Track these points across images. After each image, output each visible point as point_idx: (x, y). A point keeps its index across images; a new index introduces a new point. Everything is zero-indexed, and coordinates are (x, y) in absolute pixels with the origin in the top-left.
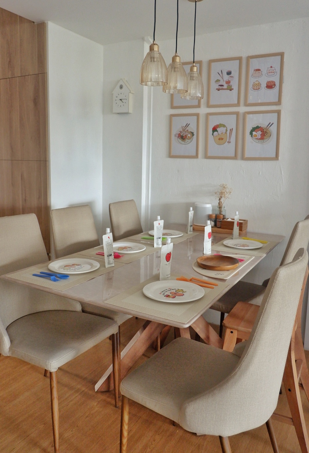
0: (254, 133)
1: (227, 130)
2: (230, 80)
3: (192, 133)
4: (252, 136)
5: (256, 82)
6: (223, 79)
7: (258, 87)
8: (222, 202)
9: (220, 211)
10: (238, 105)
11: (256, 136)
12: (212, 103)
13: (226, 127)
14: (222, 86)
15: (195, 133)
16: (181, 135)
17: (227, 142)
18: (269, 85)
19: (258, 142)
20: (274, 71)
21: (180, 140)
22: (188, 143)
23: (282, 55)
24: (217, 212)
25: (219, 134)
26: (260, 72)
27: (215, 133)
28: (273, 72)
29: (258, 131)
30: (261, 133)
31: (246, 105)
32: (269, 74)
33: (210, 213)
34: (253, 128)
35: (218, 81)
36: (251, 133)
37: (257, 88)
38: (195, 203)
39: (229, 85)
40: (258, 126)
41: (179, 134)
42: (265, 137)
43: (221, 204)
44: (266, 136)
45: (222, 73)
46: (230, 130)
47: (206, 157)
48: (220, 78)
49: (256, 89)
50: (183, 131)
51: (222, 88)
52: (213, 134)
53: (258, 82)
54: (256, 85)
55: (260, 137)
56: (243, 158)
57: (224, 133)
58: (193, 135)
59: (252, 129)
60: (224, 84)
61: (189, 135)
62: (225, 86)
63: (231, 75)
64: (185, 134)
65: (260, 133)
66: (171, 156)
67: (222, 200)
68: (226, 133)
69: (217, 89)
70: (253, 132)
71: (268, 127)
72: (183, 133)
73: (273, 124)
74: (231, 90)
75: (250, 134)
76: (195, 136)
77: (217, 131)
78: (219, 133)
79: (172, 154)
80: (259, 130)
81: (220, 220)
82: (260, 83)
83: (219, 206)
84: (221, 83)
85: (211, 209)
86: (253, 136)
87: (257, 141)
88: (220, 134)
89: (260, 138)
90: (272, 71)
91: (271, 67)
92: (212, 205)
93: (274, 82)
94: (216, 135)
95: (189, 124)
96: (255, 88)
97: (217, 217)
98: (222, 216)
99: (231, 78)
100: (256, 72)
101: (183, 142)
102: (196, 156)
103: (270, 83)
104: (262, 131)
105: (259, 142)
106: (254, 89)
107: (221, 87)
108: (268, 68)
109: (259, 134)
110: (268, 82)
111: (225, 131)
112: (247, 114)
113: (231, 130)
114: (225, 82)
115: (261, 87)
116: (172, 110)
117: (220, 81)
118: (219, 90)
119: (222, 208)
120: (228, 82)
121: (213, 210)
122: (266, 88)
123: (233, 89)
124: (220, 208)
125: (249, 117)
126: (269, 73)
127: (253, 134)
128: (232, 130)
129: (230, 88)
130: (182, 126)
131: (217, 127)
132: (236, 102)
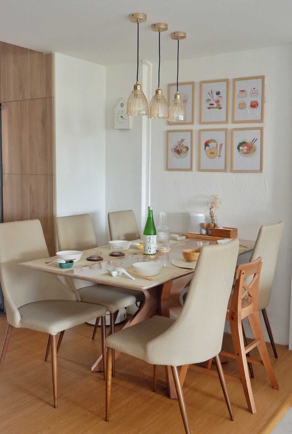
0: (241, 148)
1: (217, 145)
2: (219, 99)
3: (187, 148)
4: (239, 151)
5: (241, 102)
6: (213, 98)
7: (243, 106)
8: (212, 212)
9: (213, 220)
10: (226, 122)
11: (242, 150)
12: (203, 120)
13: (217, 142)
14: (212, 105)
15: (189, 148)
17: (218, 156)
18: (253, 104)
19: (244, 156)
20: (257, 92)
21: (176, 155)
22: (183, 157)
23: (263, 78)
24: (210, 221)
25: (210, 149)
26: (245, 92)
27: (207, 148)
28: (256, 93)
29: (245, 146)
30: (247, 148)
31: (234, 122)
32: (252, 95)
33: (203, 221)
34: (240, 143)
35: (208, 100)
36: (238, 148)
37: (243, 107)
38: (189, 213)
39: (219, 104)
40: (244, 142)
41: (175, 149)
42: (250, 152)
43: (212, 213)
44: (252, 150)
45: (212, 93)
46: (220, 145)
47: (200, 170)
48: (210, 98)
50: (179, 145)
51: (212, 107)
52: (205, 149)
53: (243, 102)
54: (241, 104)
56: (232, 171)
57: (215, 148)
58: (188, 150)
59: (239, 144)
60: (214, 103)
61: (184, 150)
62: (215, 105)
63: (220, 95)
64: (181, 149)
65: (246, 147)
66: (168, 169)
67: (213, 210)
68: (216, 147)
69: (208, 108)
70: (239, 147)
71: (253, 143)
72: (178, 148)
73: (257, 139)
74: (220, 109)
75: (237, 149)
76: (189, 151)
78: (210, 148)
79: (169, 167)
81: (211, 229)
82: (245, 103)
83: (211, 215)
84: (211, 103)
85: (204, 218)
86: (240, 150)
87: (244, 155)
88: (211, 149)
89: (246, 152)
90: (255, 92)
91: (254, 89)
92: (204, 215)
93: (256, 102)
94: (208, 150)
95: (184, 140)
96: (241, 107)
97: (209, 225)
98: (213, 224)
99: (220, 98)
100: (242, 93)
101: (179, 156)
102: (191, 170)
103: (253, 102)
104: (247, 146)
105: (246, 156)
106: (240, 108)
108: (252, 89)
109: (245, 149)
110: (252, 102)
111: (215, 146)
112: (234, 131)
113: (221, 145)
114: (215, 102)
115: (246, 107)
116: (168, 126)
117: (210, 100)
119: (213, 217)
120: (217, 102)
121: (206, 219)
122: (250, 107)
123: (222, 108)
124: (212, 217)
125: (235, 133)
126: (252, 93)
127: (240, 149)
129: (219, 107)
130: (178, 141)
131: (209, 143)
132: (224, 119)
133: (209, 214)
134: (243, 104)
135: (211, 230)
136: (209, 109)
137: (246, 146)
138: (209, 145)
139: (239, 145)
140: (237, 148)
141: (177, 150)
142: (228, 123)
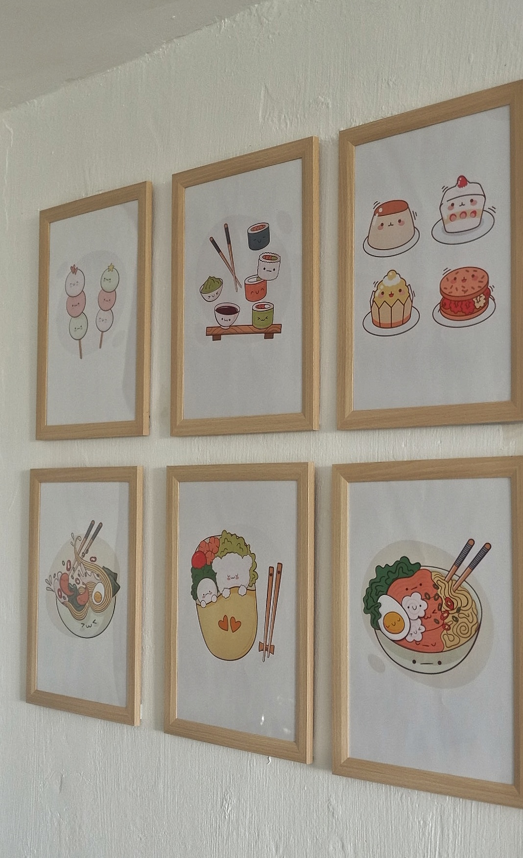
0: (387, 604)
1: (254, 576)
2: (263, 275)
3: (113, 577)
4: (376, 624)
5: (388, 283)
6: (232, 270)
7: (398, 307)
10: (303, 420)
11: (395, 623)
13: (253, 556)
14: (230, 310)
15: (122, 581)
16: (72, 582)
17: (256, 646)
18: (457, 292)
19: (409, 664)
20: (478, 207)
21: (65, 611)
22: (94, 630)
23: (512, 99)
25: (219, 596)
26: (404, 215)
27: (206, 585)
28: (474, 212)
29: (409, 592)
30: (424, 605)
31: (346, 420)
32: (450, 227)
34: (379, 569)
35: (212, 284)
36: (371, 606)
37: (397, 318)
39: (261, 307)
40: (405, 560)
41: (63, 579)
42: (447, 638)
44: (455, 628)
45: (229, 242)
46: (271, 575)
47: (169, 723)
48: (220, 271)
49: (392, 326)
50: (77, 559)
51: (228, 323)
52: (194, 593)
53: (397, 280)
54: (386, 297)
55: (416, 632)
57: (243, 591)
58: (116, 588)
59: (374, 575)
60: (239, 299)
61: (100, 588)
62: (245, 313)
63: (268, 249)
64: (86, 580)
65: (416, 604)
66: (32, 696)
68: (251, 589)
69: (209, 332)
70: (378, 595)
71: (460, 572)
72: (76, 576)
73: (486, 549)
74: (269, 335)
75: (367, 610)
76: (122, 594)
77: (213, 576)
78: (221, 590)
79: (36, 684)
80: (415, 589)
82: (409, 286)
84: (225, 298)
86: (381, 621)
87: (405, 657)
88: (226, 593)
89: (419, 638)
90: (469, 207)
91: (463, 181)
93: (479, 274)
94: (208, 599)
95: (100, 526)
96: (386, 320)
99: (269, 266)
100: (386, 219)
101: (77, 625)
102: (127, 714)
103: (460, 277)
104: (426, 597)
105: (417, 667)
106: (380, 325)
107: (225, 320)
108: (446, 189)
109: (414, 615)
110: (450, 277)
111: (245, 580)
112: (345, 481)
113: (275, 573)
114: (242, 291)
115: (414, 313)
116: (39, 446)
117: (219, 282)
118: (216, 334)
120: (257, 291)
122: (439, 316)
123: (278, 329)
125: (350, 494)
126: (452, 217)
127: (383, 611)
128: (279, 572)
129: (262, 325)
130: (76, 535)
131: (214, 554)
132: (292, 404)
134: (397, 295)
136: (217, 337)
137: (417, 596)
138: (215, 567)
139: (372, 582)
140: (366, 600)
141: (71, 590)
142: (310, 430)
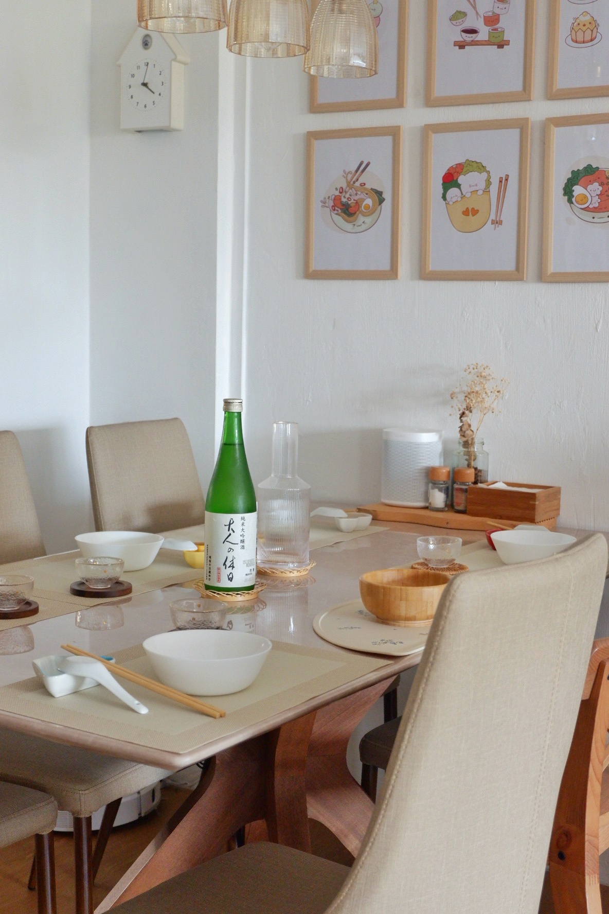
0: (578, 190)
1: (488, 183)
2: (497, 11)
3: (379, 194)
4: (570, 201)
5: (583, 19)
6: (475, 8)
7: (588, 33)
8: (470, 426)
9: (470, 457)
10: (524, 95)
11: (583, 199)
12: (439, 91)
13: (488, 172)
14: (473, 31)
15: (387, 195)
16: (344, 200)
17: (490, 221)
19: (591, 219)
21: (339, 220)
22: (364, 227)
24: (459, 461)
25: (463, 196)
27: (453, 192)
29: (591, 182)
30: (601, 188)
31: (552, 95)
33: (435, 461)
34: (573, 172)
35: (459, 15)
36: (568, 191)
37: (588, 38)
38: (384, 430)
39: (496, 29)
40: (589, 166)
41: (337, 199)
43: (469, 432)
46: (501, 182)
47: (425, 274)
48: (466, 7)
49: (584, 42)
50: (348, 185)
51: (471, 39)
52: (444, 197)
53: (588, 18)
54: (581, 27)
55: (596, 203)
56: (542, 277)
57: (480, 192)
58: (381, 201)
59: (570, 176)
60: (480, 25)
61: (369, 202)
62: (484, 33)
64: (356, 198)
65: (596, 188)
66: (310, 274)
67: (472, 419)
68: (487, 191)
69: (456, 44)
70: (573, 186)
72: (347, 196)
74: (500, 46)
75: (565, 194)
76: (387, 205)
77: (459, 186)
78: (464, 194)
79: (313, 266)
80: (595, 181)
81: (464, 487)
82: (596, 21)
83: (465, 439)
84: (469, 24)
85: (439, 448)
86: (574, 200)
87: (588, 216)
88: (468, 195)
89: (597, 205)
92: (440, 437)
94: (454, 200)
95: (368, 164)
96: (580, 38)
97: (455, 475)
98: (471, 472)
99: (501, 5)
101: (349, 227)
102: (391, 273)
104: (601, 184)
105: (596, 220)
106: (576, 42)
107: (469, 37)
109: (594, 194)
111: (482, 185)
112: (552, 126)
113: (504, 181)
114: (482, 20)
115: (599, 36)
116: (312, 117)
117: (465, 14)
118: (461, 46)
119: (473, 444)
120: (492, 20)
121: (446, 453)
123: (507, 43)
124: (466, 444)
125: (558, 134)
127: (575, 194)
128: (507, 180)
129: (497, 40)
130: (347, 171)
131: (459, 173)
132: (517, 86)
133: (459, 435)
134: (588, 25)
135: (466, 491)
136: (462, 46)
137: (596, 185)
138: (460, 181)
139: (569, 180)
140: (565, 189)
141: (343, 205)
142: (529, 100)
